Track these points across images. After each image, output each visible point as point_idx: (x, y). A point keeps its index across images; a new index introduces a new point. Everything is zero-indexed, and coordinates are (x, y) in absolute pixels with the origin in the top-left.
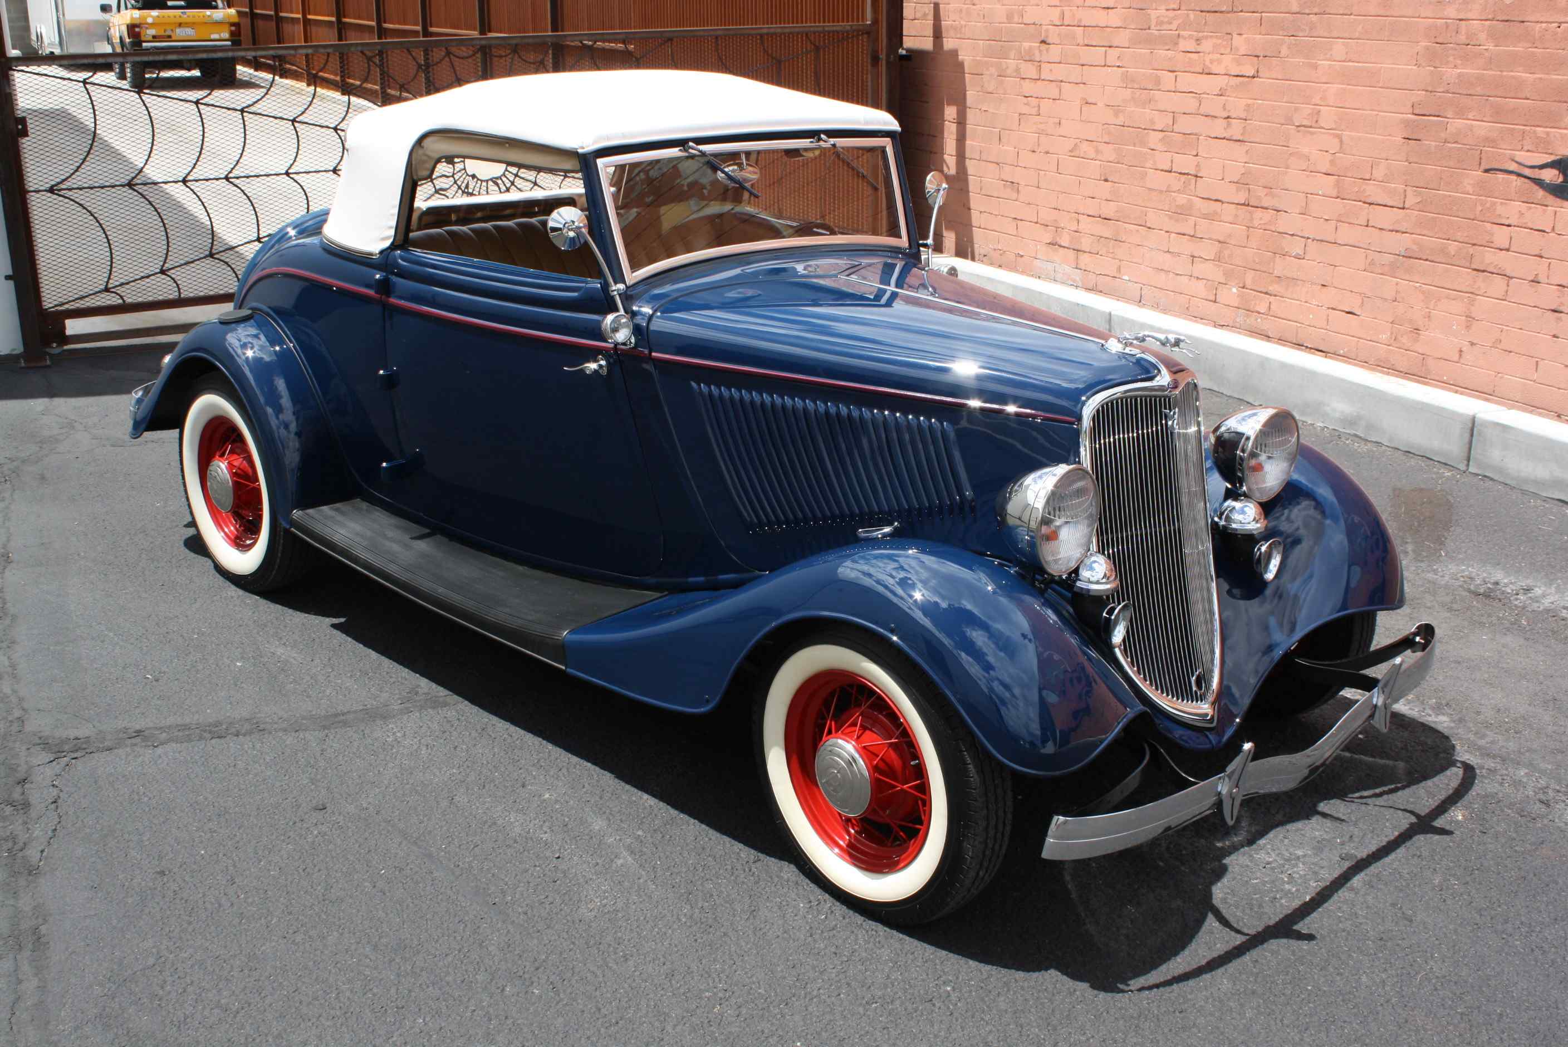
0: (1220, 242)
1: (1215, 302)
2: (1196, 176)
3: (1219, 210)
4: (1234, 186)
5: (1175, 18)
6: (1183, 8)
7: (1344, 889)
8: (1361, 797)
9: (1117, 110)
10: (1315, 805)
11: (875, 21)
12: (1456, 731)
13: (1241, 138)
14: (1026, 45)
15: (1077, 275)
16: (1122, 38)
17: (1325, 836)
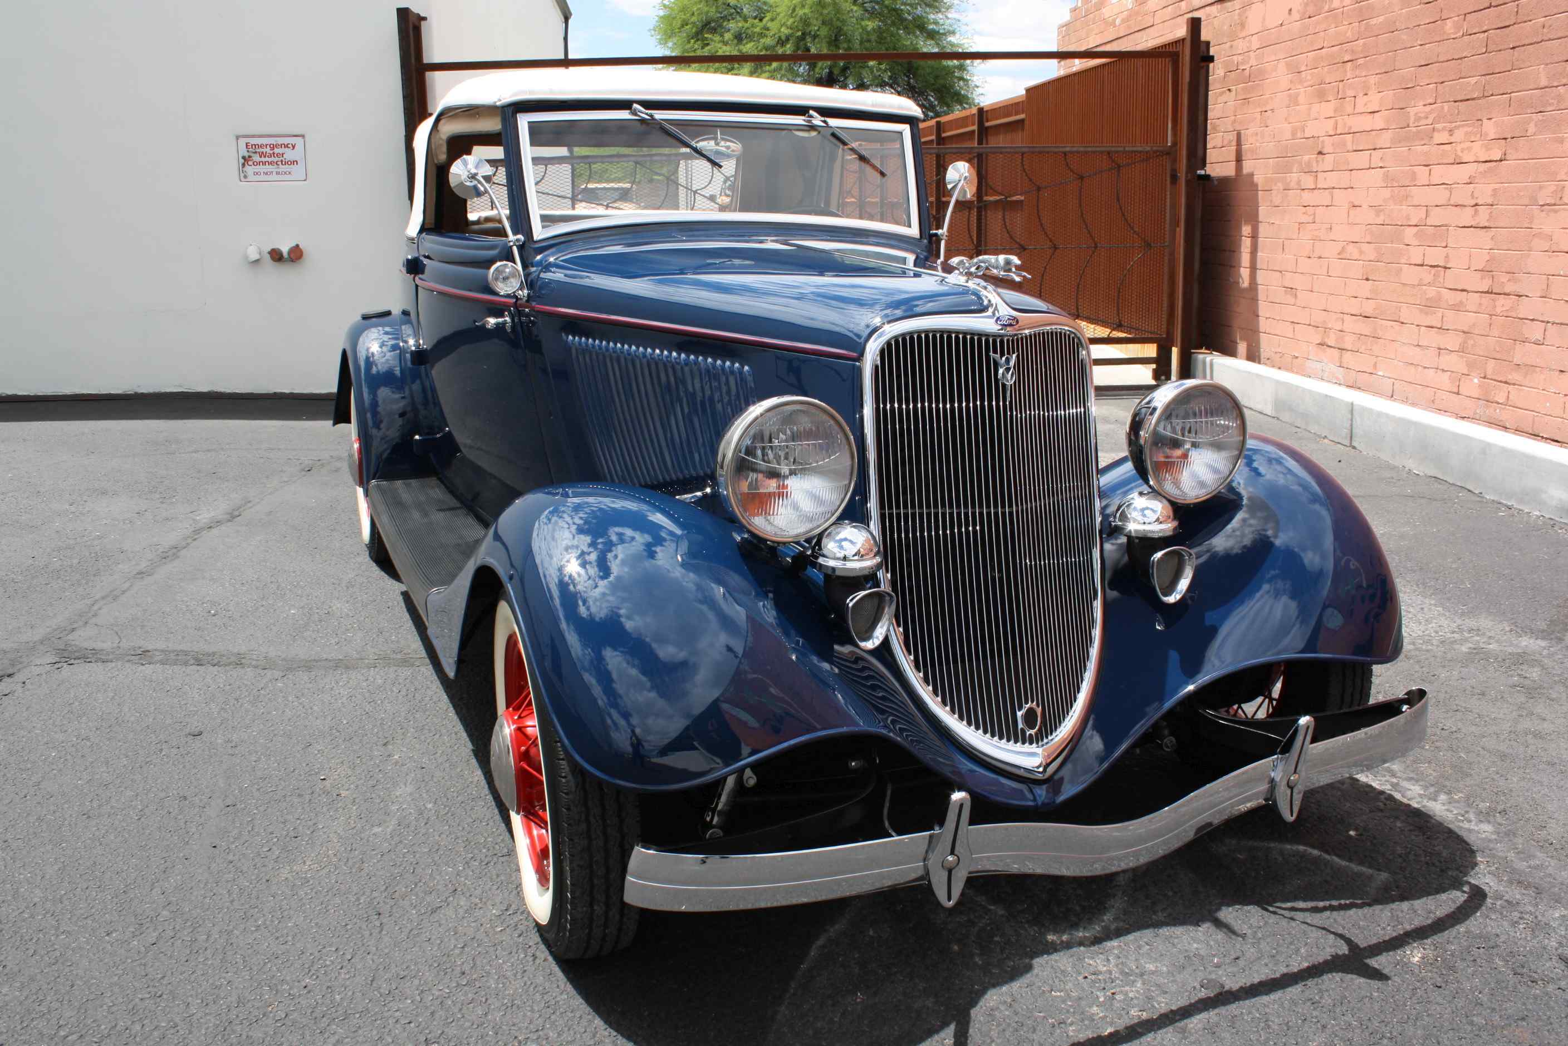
0: (1464, 332)
1: (1458, 394)
2: (1445, 268)
3: (1464, 300)
4: (1479, 275)
5: (1430, 112)
6: (1439, 101)
7: (1170, 1029)
8: (1293, 909)
9: (1378, 209)
10: (1219, 909)
11: (1175, 144)
12: (1491, 846)
13: (1487, 224)
14: (1306, 158)
15: (1340, 373)
16: (1385, 139)
17: (1202, 952)
